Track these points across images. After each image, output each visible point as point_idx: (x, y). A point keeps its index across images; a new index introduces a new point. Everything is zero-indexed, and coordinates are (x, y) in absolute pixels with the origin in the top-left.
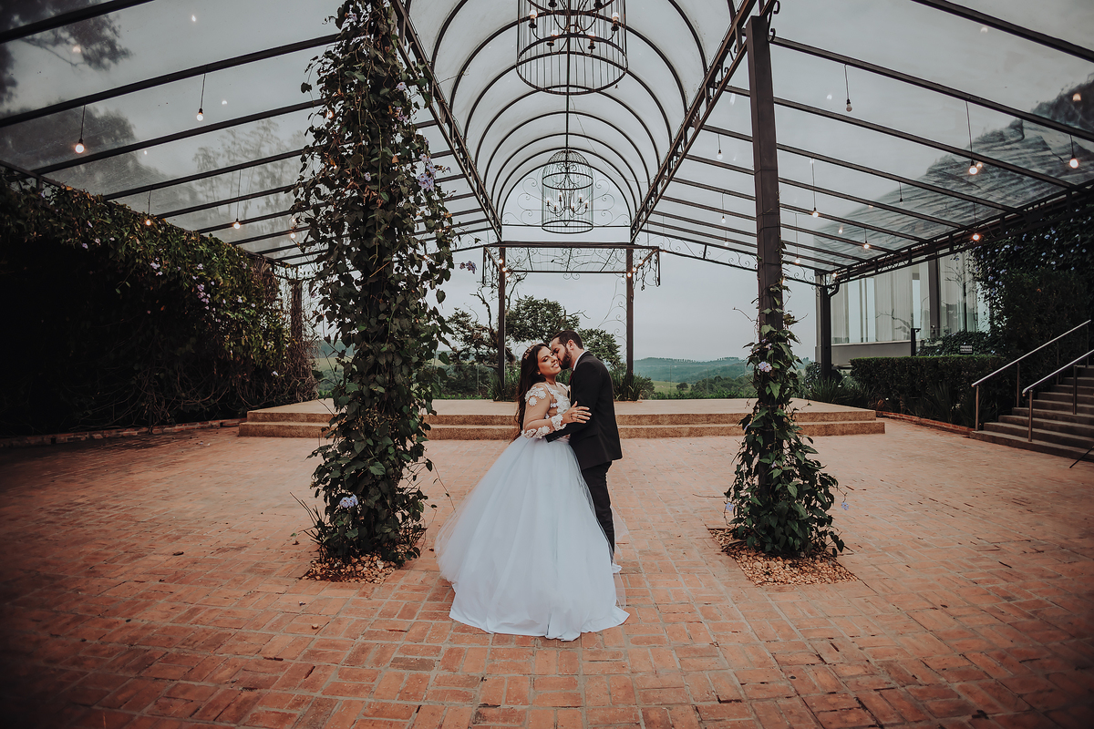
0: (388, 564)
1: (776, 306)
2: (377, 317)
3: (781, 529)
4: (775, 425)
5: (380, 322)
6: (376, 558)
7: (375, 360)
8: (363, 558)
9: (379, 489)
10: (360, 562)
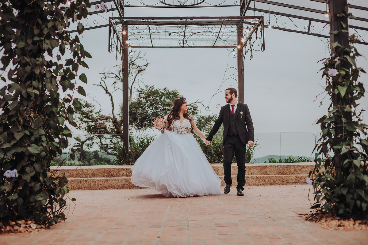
0: (39, 226)
1: (343, 28)
2: (33, 38)
3: (351, 196)
4: (344, 120)
5: (34, 43)
6: (29, 222)
7: (31, 70)
8: (20, 222)
9: (34, 168)
10: (17, 224)
